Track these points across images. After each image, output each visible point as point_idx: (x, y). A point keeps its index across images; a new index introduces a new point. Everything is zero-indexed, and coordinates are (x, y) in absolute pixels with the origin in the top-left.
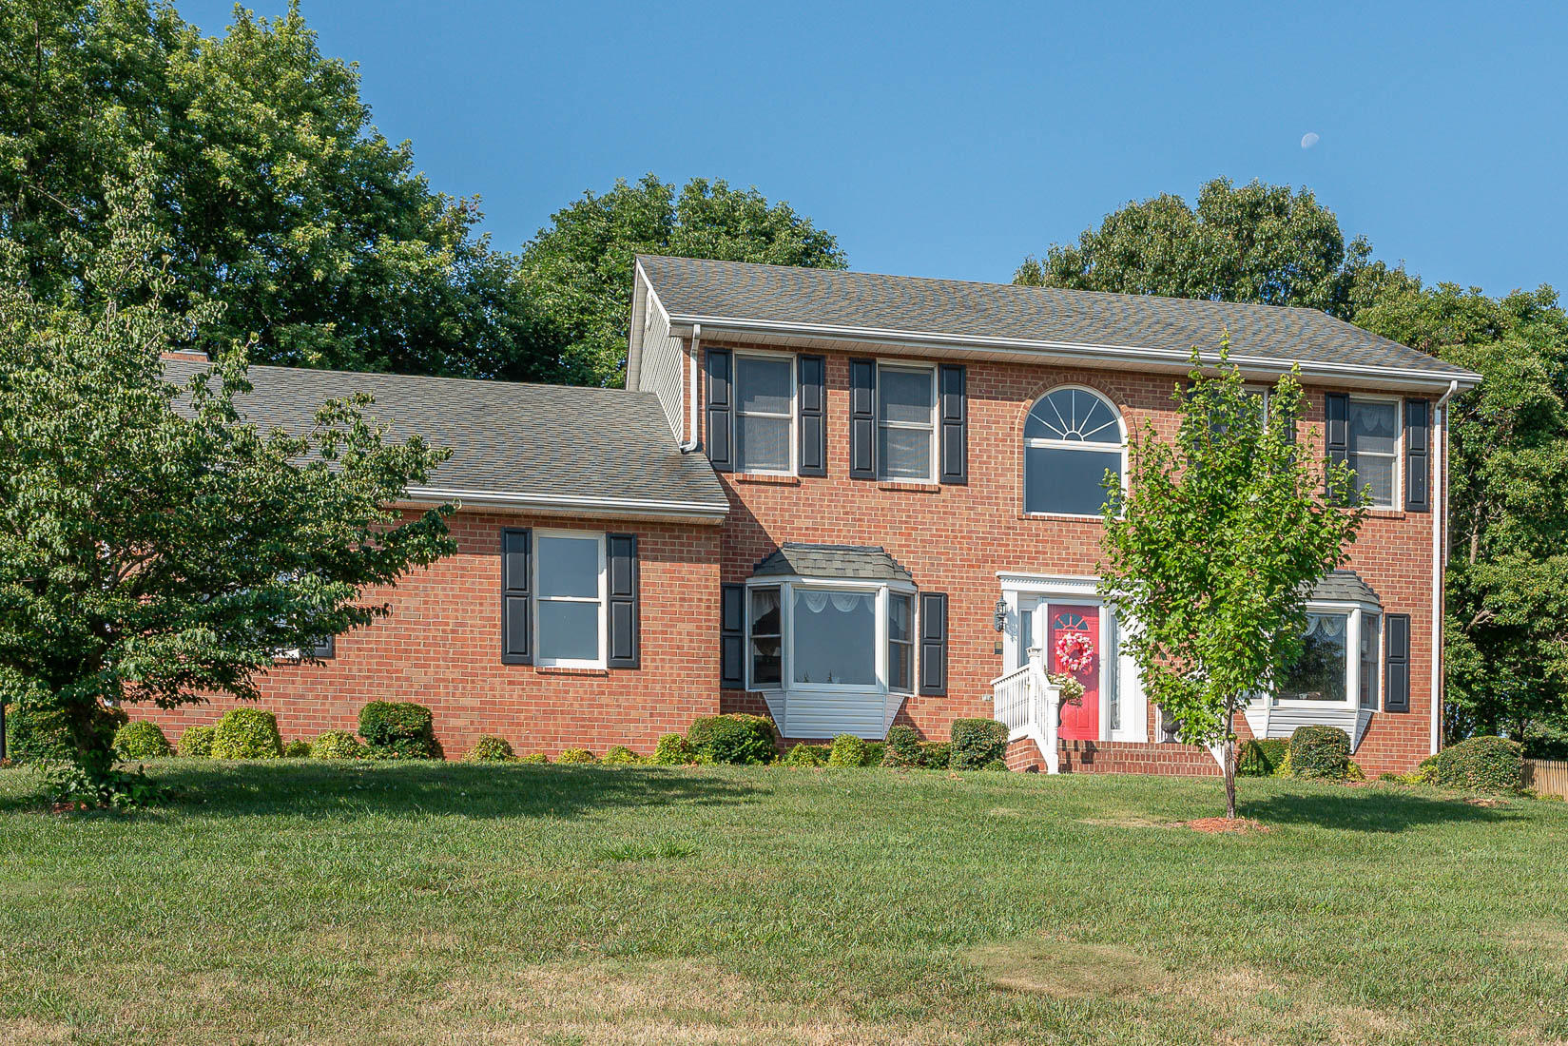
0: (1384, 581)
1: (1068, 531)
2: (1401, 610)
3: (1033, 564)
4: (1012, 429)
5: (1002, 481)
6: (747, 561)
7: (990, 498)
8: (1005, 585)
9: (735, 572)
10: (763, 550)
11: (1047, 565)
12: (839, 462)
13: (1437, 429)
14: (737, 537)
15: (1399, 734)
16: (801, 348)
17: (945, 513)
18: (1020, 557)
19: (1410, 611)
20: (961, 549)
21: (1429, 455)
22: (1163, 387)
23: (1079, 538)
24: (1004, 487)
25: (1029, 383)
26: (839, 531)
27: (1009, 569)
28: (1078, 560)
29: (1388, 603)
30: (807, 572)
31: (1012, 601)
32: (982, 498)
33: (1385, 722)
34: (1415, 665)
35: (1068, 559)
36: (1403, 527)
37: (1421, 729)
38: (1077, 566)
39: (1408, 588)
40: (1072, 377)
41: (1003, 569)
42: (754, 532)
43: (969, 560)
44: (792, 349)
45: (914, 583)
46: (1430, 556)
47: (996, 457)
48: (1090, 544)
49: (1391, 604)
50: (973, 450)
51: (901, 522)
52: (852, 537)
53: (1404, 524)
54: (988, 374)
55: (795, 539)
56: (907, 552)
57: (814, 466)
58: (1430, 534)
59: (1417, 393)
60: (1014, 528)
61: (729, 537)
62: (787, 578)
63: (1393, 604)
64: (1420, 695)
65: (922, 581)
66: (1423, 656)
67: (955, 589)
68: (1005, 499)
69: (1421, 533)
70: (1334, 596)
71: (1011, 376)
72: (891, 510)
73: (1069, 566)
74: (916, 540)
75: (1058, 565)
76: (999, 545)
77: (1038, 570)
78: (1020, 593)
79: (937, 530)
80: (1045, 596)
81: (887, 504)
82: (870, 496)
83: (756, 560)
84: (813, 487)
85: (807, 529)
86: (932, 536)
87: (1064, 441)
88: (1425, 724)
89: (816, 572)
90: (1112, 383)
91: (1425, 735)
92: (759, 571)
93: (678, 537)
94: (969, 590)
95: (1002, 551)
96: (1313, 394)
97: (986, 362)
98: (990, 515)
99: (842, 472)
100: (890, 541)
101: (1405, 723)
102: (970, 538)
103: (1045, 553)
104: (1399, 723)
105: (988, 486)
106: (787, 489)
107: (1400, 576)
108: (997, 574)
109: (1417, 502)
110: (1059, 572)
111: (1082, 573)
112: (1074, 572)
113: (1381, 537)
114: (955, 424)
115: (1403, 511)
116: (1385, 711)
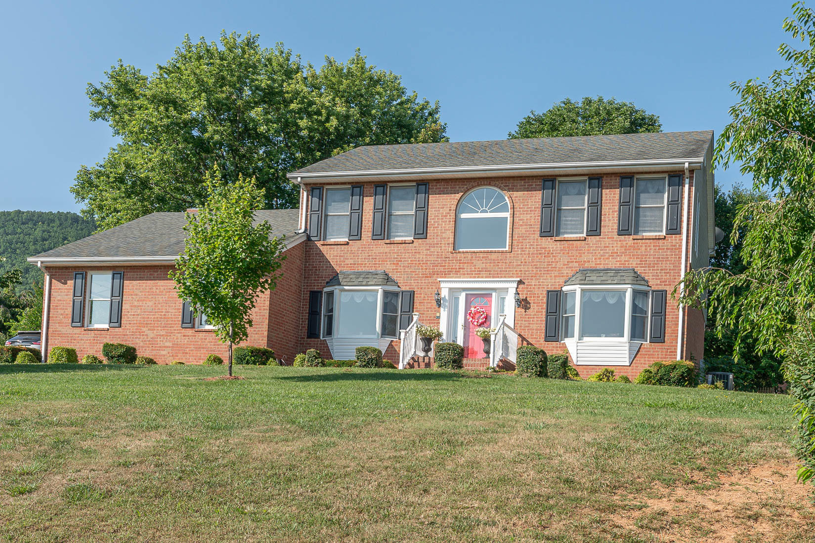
0: (651, 273)
1: (476, 257)
2: (661, 288)
3: (457, 274)
4: (450, 210)
5: (444, 235)
6: (324, 280)
7: (437, 244)
8: (443, 285)
9: (318, 286)
10: (331, 275)
11: (464, 274)
12: (367, 234)
13: (687, 186)
14: (320, 270)
15: (658, 355)
16: (353, 183)
17: (415, 253)
18: (451, 271)
19: (667, 288)
20: (422, 269)
21: (682, 203)
22: (528, 182)
23: (481, 260)
24: (445, 238)
25: (460, 188)
26: (365, 264)
27: (445, 277)
28: (480, 271)
29: (653, 285)
30: (345, 284)
31: (445, 293)
32: (434, 244)
33: (649, 348)
34: (669, 317)
35: (475, 271)
36: (664, 243)
37: (672, 352)
38: (480, 274)
39: (666, 276)
40: (481, 182)
41: (441, 277)
42: (327, 267)
43: (426, 274)
44: (349, 183)
45: (399, 286)
46: (680, 258)
47: (442, 224)
48: (486, 263)
49: (655, 284)
50: (431, 222)
51: (394, 258)
52: (371, 267)
53: (665, 241)
54: (440, 185)
55: (345, 270)
56: (396, 272)
57: (356, 234)
58: (681, 246)
59: (676, 171)
60: (448, 258)
61: (316, 270)
62: (336, 287)
63: (657, 285)
64: (672, 333)
65: (403, 286)
66: (674, 312)
67: (418, 288)
68: (445, 244)
69: (675, 246)
70: (615, 282)
71: (451, 185)
72: (390, 253)
73: (475, 274)
74: (400, 266)
75: (470, 274)
76: (441, 266)
77: (460, 277)
78: (450, 289)
79: (411, 261)
80: (464, 289)
81: (387, 250)
82: (381, 247)
83: (327, 280)
84: (355, 245)
85: (351, 264)
86: (408, 264)
87: (479, 214)
88: (675, 349)
89: (350, 284)
90: (502, 183)
91: (674, 355)
92: (328, 284)
94: (425, 288)
95: (442, 269)
96: (613, 178)
97: (439, 180)
98: (437, 252)
99: (368, 237)
100: (388, 267)
101: (662, 349)
102: (427, 264)
103: (464, 269)
104: (658, 349)
105: (437, 238)
106: (343, 247)
107: (661, 270)
108: (439, 279)
109: (674, 229)
110: (470, 277)
111: (482, 277)
112: (478, 277)
113: (650, 249)
114: (423, 210)
115: (665, 234)
116: (650, 342)
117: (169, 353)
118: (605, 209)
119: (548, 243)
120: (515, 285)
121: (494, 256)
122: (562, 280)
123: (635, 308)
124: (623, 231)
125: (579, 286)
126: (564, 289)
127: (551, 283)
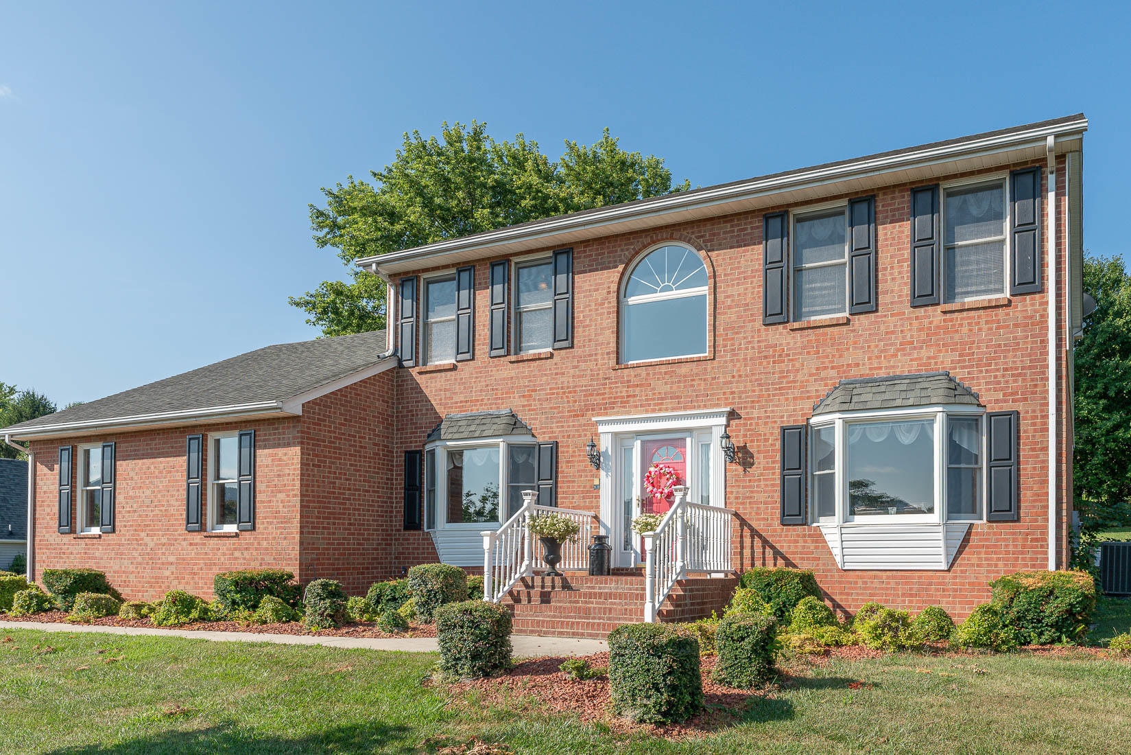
0: (984, 378)
1: (654, 374)
2: (1007, 407)
3: (624, 407)
4: (609, 293)
5: (600, 338)
6: (424, 432)
7: (590, 355)
8: (601, 429)
9: (416, 442)
10: (433, 422)
11: (636, 406)
12: (482, 349)
13: (1051, 196)
14: (417, 415)
15: (1006, 546)
16: (459, 264)
17: (557, 374)
18: (614, 403)
19: (1020, 407)
20: (568, 402)
21: (1043, 228)
22: (739, 225)
23: (664, 378)
24: (602, 344)
25: (622, 250)
26: (482, 400)
27: (606, 414)
28: (662, 399)
29: (990, 402)
30: (450, 436)
31: (605, 444)
32: (585, 356)
33: (988, 534)
34: (1027, 467)
35: (654, 399)
36: (1008, 314)
37: (1037, 540)
38: (662, 404)
39: (1015, 381)
40: (657, 235)
41: (599, 415)
42: (427, 410)
43: (575, 411)
44: (453, 265)
45: (533, 436)
46: (1044, 342)
47: (596, 320)
48: (672, 383)
49: (993, 401)
50: (578, 317)
51: (525, 386)
52: (491, 404)
53: (1010, 310)
54: (590, 251)
55: (455, 414)
56: (529, 410)
57: (467, 348)
58: (1044, 316)
59: (1026, 163)
60: (609, 378)
61: (413, 415)
62: (438, 443)
63: (997, 401)
64: (1035, 501)
65: (539, 433)
66: (1037, 456)
67: (563, 436)
68: (602, 354)
69: (1031, 317)
70: (911, 402)
71: (608, 248)
72: (518, 378)
73: (655, 405)
74: (534, 400)
75: (644, 406)
76: (598, 395)
77: (628, 413)
78: (615, 435)
79: (551, 389)
80: (638, 434)
81: (513, 373)
82: (505, 370)
83: (429, 431)
84: (466, 370)
85: (461, 402)
86: (547, 394)
87: (658, 294)
88: (1042, 533)
89: (456, 436)
90: (693, 233)
91: (1042, 546)
92: (431, 439)
93: (277, 429)
94: (574, 436)
95: (599, 399)
96: (897, 194)
97: (589, 241)
98: (591, 370)
99: (485, 353)
100: (515, 403)
101: (1014, 534)
102: (575, 392)
103: (635, 396)
104: (1006, 534)
105: (589, 345)
106: (449, 374)
107: (1006, 370)
108: (594, 419)
109: (1028, 284)
110: (647, 411)
111: (667, 410)
112: (660, 410)
113: (980, 329)
114: (565, 297)
115: (1008, 296)
116: (989, 521)
117: (173, 573)
118: (884, 259)
119: (780, 336)
120: (723, 420)
121: (684, 369)
122: (808, 405)
123: (955, 452)
124: (922, 298)
125: (838, 415)
126: (813, 421)
127: (789, 412)
